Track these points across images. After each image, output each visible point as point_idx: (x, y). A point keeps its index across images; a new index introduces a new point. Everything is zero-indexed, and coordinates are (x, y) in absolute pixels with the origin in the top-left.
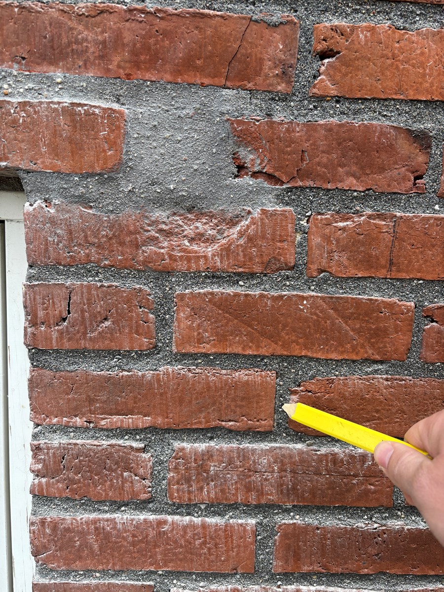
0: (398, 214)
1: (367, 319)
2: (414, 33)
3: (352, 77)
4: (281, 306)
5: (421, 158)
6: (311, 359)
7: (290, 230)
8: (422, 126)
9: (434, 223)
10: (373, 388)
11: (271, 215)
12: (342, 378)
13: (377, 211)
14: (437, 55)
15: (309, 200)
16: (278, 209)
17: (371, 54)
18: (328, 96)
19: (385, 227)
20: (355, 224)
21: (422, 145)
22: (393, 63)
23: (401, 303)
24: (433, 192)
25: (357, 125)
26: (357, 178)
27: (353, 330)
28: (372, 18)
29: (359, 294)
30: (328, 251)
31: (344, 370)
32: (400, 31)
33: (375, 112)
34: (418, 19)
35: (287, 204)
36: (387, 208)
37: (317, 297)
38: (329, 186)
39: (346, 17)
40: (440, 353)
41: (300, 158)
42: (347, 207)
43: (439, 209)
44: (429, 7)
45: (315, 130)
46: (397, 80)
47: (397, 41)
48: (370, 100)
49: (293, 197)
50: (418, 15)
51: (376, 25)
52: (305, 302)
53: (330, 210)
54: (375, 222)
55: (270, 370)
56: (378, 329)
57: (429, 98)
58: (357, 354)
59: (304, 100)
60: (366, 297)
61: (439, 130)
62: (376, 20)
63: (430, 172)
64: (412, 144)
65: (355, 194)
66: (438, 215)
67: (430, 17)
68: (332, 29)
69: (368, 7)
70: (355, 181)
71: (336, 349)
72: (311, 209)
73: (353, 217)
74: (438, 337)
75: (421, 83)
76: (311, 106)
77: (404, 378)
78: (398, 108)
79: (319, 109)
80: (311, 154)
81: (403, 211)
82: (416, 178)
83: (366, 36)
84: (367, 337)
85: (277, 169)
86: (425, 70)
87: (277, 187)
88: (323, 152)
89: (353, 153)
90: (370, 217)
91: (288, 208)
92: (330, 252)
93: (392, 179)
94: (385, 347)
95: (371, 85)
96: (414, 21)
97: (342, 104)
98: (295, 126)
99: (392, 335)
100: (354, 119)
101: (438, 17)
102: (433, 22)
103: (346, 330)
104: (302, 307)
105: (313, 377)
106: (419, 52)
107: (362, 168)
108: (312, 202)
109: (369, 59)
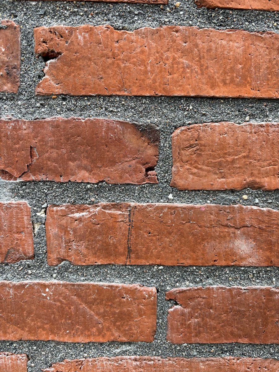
0: (132, 204)
1: (110, 304)
2: (133, 32)
3: (74, 76)
4: (23, 294)
5: (150, 151)
6: (58, 343)
7: (26, 222)
8: (149, 121)
9: (168, 211)
10: (122, 369)
11: (7, 208)
12: (90, 360)
13: (112, 201)
14: (158, 53)
15: (44, 192)
16: (14, 202)
17: (91, 54)
18: (52, 95)
19: (120, 216)
20: (91, 214)
21: (150, 139)
22: (113, 62)
23: (142, 289)
24: (165, 182)
25: (83, 121)
26: (90, 171)
27: (98, 314)
28: (91, 20)
29: (100, 281)
30: (65, 241)
31: (93, 351)
32: (118, 31)
33: (102, 108)
34: (136, 19)
35: (23, 197)
36: (122, 199)
37: (59, 284)
38: (62, 180)
39: (65, 20)
40: (185, 335)
41: (29, 154)
42: (83, 198)
43: (172, 198)
44: (146, 7)
45: (42, 127)
46: (119, 78)
47: (116, 40)
48: (95, 97)
49: (27, 191)
50: (136, 15)
51: (94, 26)
52: (47, 290)
53: (65, 202)
54: (110, 212)
55: (21, 354)
56: (121, 313)
57: (153, 94)
58: (103, 336)
59: (31, 98)
60: (107, 284)
61: (166, 124)
62: (94, 21)
63: (161, 164)
64: (140, 138)
65: (89, 186)
66: (171, 204)
67: (149, 17)
68: (50, 32)
69: (86, 9)
70: (87, 174)
71: (82, 333)
72: (46, 201)
73: (88, 208)
74: (183, 319)
75: (144, 80)
76: (38, 105)
77: (152, 358)
78: (123, 104)
79: (46, 106)
80: (40, 149)
81: (138, 201)
82: (148, 170)
83: (84, 38)
84: (111, 321)
85: (7, 165)
86: (146, 68)
87: (11, 181)
88: (52, 147)
89: (83, 148)
90: (104, 207)
91: (23, 201)
92: (68, 242)
93: (124, 171)
94: (131, 329)
95: (94, 84)
96: (133, 21)
97: (69, 102)
98: (21, 124)
99: (136, 318)
100: (81, 115)
101: (157, 16)
102: (153, 21)
103: (90, 315)
104: (45, 295)
105: (62, 359)
106: (139, 50)
107: (93, 161)
108: (47, 195)
109: (90, 59)
